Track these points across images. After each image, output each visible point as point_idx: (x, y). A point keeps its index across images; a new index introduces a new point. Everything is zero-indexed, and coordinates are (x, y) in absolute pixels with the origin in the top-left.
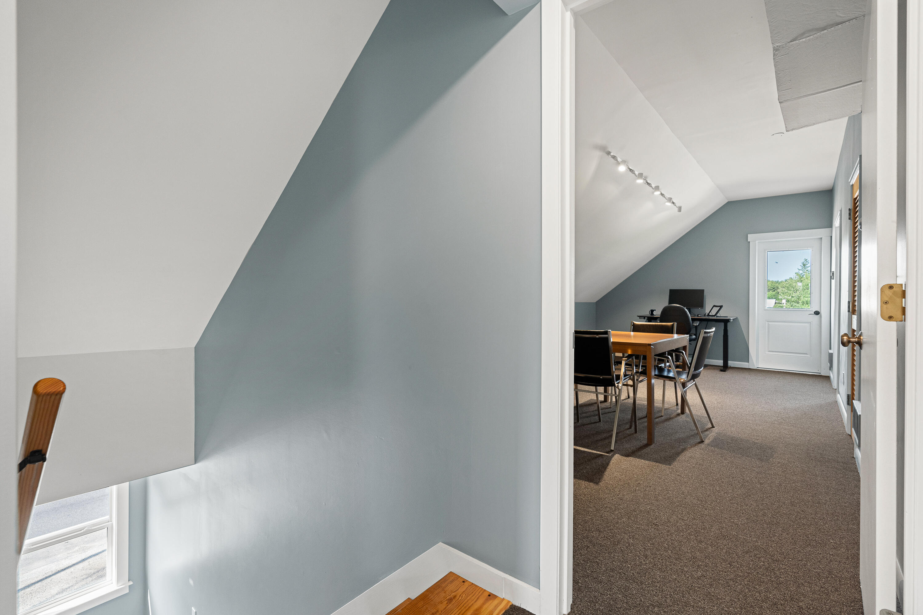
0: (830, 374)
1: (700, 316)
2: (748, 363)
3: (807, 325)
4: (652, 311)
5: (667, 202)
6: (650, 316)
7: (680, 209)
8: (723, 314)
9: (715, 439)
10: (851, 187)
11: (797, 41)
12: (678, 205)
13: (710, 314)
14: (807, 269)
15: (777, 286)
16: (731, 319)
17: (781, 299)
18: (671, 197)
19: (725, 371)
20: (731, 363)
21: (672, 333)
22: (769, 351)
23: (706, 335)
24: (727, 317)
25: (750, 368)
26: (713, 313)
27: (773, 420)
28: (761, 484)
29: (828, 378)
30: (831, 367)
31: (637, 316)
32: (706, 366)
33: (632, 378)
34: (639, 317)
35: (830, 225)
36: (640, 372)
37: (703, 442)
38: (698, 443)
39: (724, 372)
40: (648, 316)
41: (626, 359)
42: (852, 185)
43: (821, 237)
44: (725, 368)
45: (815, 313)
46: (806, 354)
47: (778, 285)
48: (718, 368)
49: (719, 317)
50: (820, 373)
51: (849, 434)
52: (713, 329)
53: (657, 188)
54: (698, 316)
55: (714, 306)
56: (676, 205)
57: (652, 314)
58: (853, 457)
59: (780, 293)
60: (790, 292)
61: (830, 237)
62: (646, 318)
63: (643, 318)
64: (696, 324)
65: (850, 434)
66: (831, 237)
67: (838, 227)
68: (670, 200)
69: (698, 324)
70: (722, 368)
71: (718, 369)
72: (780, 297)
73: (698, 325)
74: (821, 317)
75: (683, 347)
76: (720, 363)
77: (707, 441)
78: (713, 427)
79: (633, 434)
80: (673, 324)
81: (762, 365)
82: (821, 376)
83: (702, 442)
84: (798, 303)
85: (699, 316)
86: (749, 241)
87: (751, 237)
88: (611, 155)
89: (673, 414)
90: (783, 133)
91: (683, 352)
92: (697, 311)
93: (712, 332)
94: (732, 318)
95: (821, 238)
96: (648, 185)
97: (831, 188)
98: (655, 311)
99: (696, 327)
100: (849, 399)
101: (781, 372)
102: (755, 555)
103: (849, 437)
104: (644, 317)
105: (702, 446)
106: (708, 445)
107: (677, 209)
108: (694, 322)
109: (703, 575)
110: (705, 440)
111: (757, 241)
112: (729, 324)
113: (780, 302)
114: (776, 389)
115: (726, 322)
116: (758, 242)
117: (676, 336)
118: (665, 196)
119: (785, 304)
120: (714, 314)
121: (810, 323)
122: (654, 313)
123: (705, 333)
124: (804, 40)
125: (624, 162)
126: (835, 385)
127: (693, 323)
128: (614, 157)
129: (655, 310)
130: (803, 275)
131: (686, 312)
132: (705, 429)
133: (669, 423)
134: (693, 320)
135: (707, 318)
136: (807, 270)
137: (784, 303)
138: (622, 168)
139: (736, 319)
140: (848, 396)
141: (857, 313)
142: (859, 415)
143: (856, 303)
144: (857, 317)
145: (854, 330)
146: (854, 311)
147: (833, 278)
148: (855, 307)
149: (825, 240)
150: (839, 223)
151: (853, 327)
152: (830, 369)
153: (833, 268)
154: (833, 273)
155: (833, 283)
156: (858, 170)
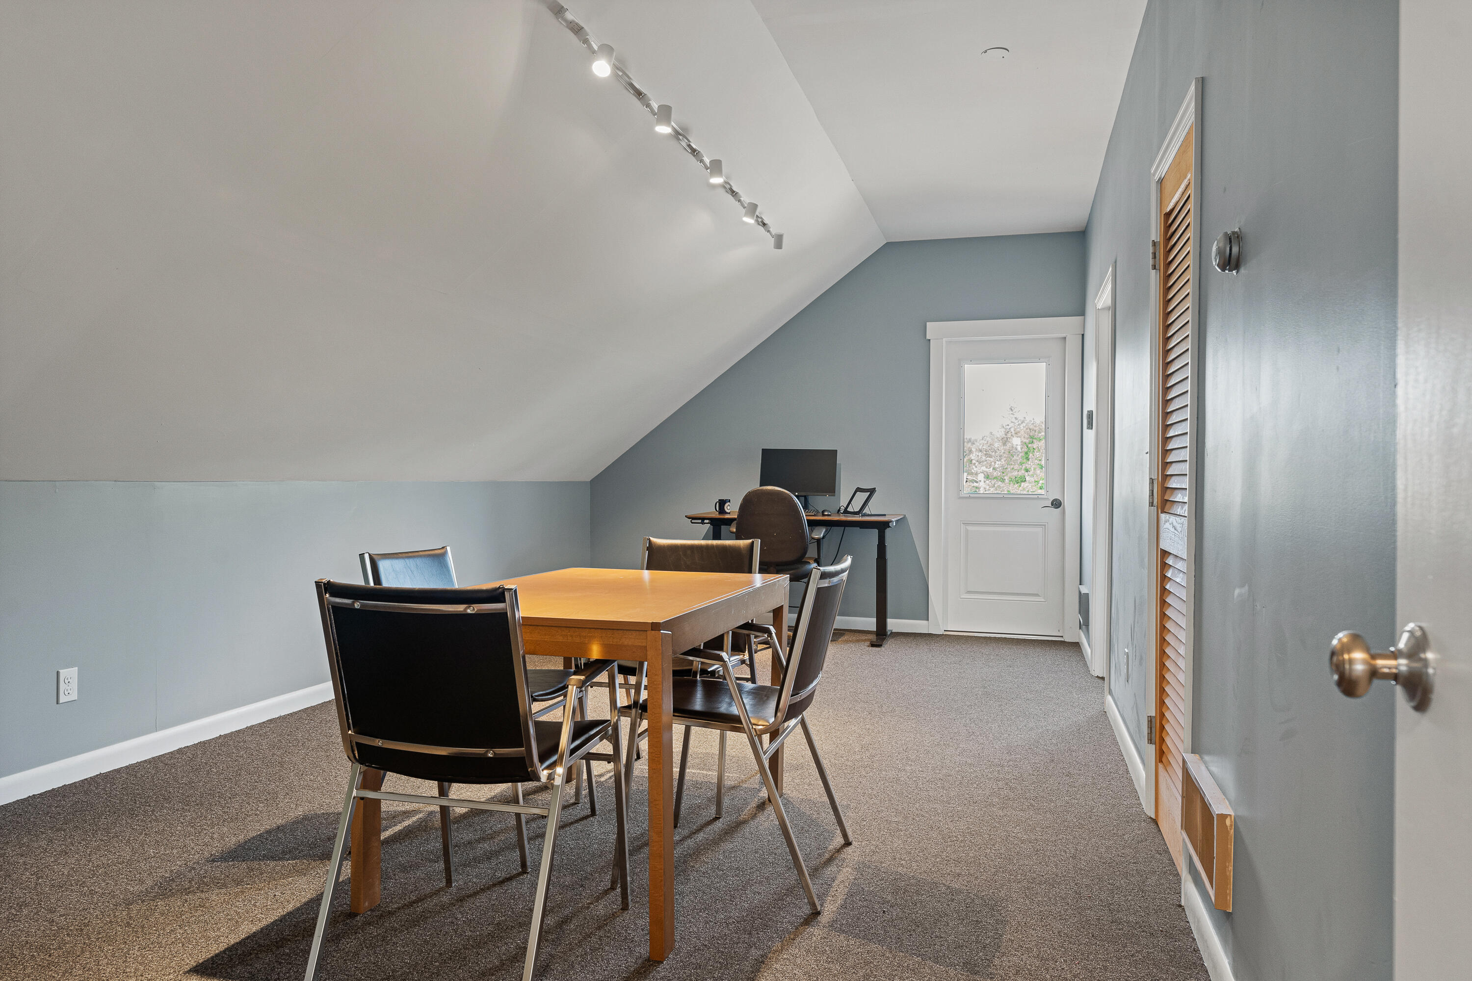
0: (1080, 637)
1: (828, 515)
2: (927, 621)
3: (1039, 530)
4: (722, 503)
5: (746, 215)
6: (716, 515)
7: (779, 241)
8: (876, 509)
9: (852, 897)
10: (1157, 185)
12: (774, 231)
13: (850, 509)
15: (969, 448)
16: (893, 520)
17: (977, 474)
18: (757, 204)
19: (879, 646)
20: (893, 624)
21: (750, 571)
22: (969, 592)
23: (825, 584)
24: (885, 515)
25: (929, 633)
26: (856, 506)
27: (987, 792)
29: (1079, 649)
30: (1085, 625)
31: (686, 516)
32: (839, 634)
33: (610, 732)
34: (689, 518)
35: (1081, 310)
36: (641, 704)
37: (818, 913)
38: (802, 924)
39: (879, 649)
40: (713, 516)
41: (582, 678)
42: (1161, 181)
43: (1064, 335)
44: (881, 636)
45: (1052, 504)
46: (1037, 595)
47: (971, 447)
48: (864, 638)
49: (869, 515)
50: (1062, 637)
51: (1151, 818)
52: (846, 560)
53: (716, 167)
54: (824, 515)
55: (859, 490)
56: (771, 229)
57: (722, 511)
58: (1180, 906)
59: (974, 462)
60: (989, 459)
61: (1081, 335)
62: (705, 521)
63: (700, 521)
64: (819, 533)
65: (1153, 816)
66: (1083, 335)
67: (1103, 309)
68: (752, 209)
69: (822, 535)
70: (873, 637)
71: (865, 640)
72: (974, 470)
73: (824, 537)
74: (1063, 511)
75: (773, 610)
76: (870, 623)
77: (829, 910)
78: (848, 844)
79: (614, 916)
80: (753, 542)
81: (955, 626)
82: (1063, 643)
83: (814, 918)
84: (1003, 480)
85: (826, 513)
86: (928, 338)
87: (932, 327)
88: (566, 20)
89: (747, 804)
90: (1008, 51)
91: (771, 628)
92: (821, 502)
93: (843, 571)
94: (895, 519)
95: (1065, 338)
96: (694, 156)
97: (1085, 228)
98: (728, 503)
99: (819, 541)
100: (1151, 728)
101: (990, 638)
103: (1153, 826)
104: (703, 519)
105: (816, 932)
106: (831, 924)
107: (772, 241)
108: (814, 529)
110: (822, 905)
111: (944, 339)
112: (888, 533)
113: (974, 479)
114: (985, 688)
115: (882, 526)
116: (946, 342)
117: (758, 579)
118: (742, 199)
119: (982, 481)
120: (857, 510)
121: (1045, 525)
122: (727, 508)
123: (824, 575)
125: (607, 50)
126: (1097, 668)
127: (811, 531)
128: (577, 30)
129: (729, 501)
130: (1010, 427)
131: (795, 505)
132: (827, 856)
133: (731, 846)
134: (813, 524)
135: (843, 518)
137: (980, 481)
138: (602, 68)
139: (902, 521)
140: (1150, 720)
141: (1184, 510)
142: (1222, 817)
143: (1182, 483)
144: (1185, 521)
145: (1165, 554)
146: (1168, 504)
147: (1090, 426)
148: (1172, 494)
149: (1073, 345)
150: (1109, 302)
151: (1164, 545)
152: (1080, 628)
153: (1090, 403)
154: (1091, 415)
155: (1090, 436)
156: (1188, 123)
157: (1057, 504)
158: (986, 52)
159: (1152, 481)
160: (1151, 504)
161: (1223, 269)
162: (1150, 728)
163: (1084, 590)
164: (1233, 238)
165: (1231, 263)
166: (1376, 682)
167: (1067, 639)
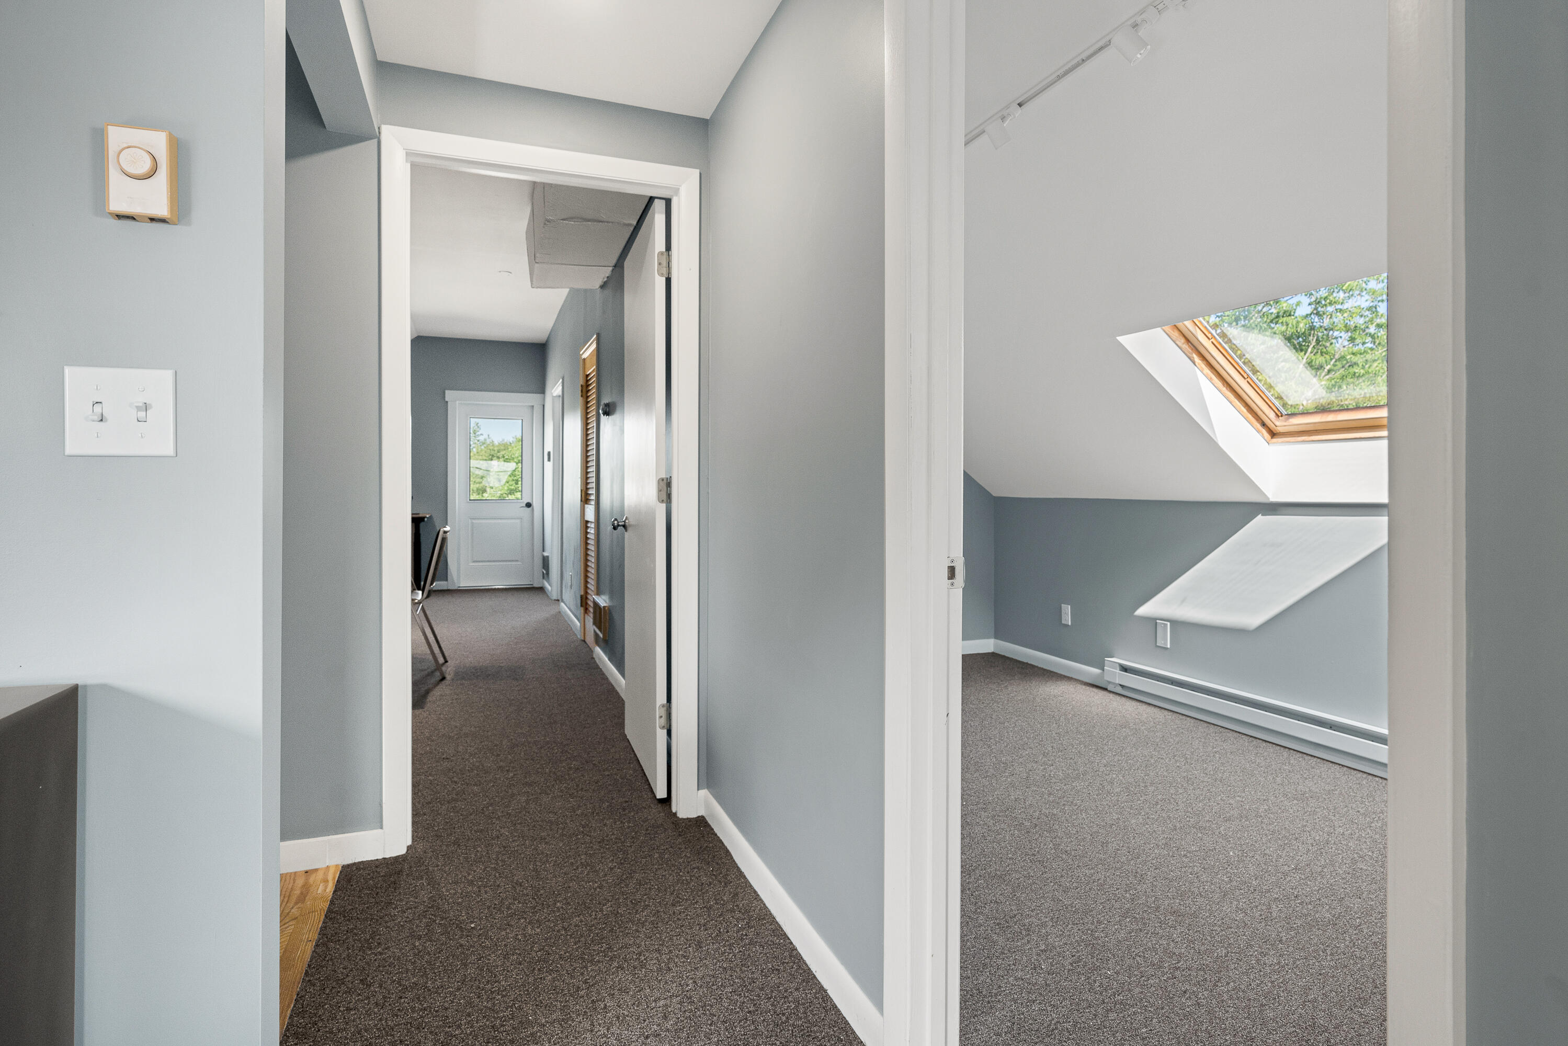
0: (543, 584)
2: (446, 582)
3: (518, 521)
9: (457, 674)
10: (581, 359)
11: (567, 222)
14: (478, 439)
16: (425, 517)
22: (474, 562)
24: (418, 514)
25: (450, 589)
28: (526, 698)
29: (541, 589)
30: (546, 575)
35: (542, 389)
37: (445, 678)
38: (439, 681)
42: (584, 359)
43: (533, 404)
45: (526, 506)
46: (517, 561)
50: (532, 584)
51: (582, 640)
61: (542, 407)
65: (583, 637)
66: (544, 406)
67: (556, 396)
74: (533, 509)
77: (448, 677)
78: (446, 660)
81: (464, 583)
82: (533, 588)
83: (443, 678)
86: (446, 399)
87: (450, 395)
94: (427, 516)
95: (533, 406)
97: (544, 342)
102: (549, 748)
103: (584, 643)
105: (447, 682)
106: (453, 680)
109: (514, 775)
110: (446, 676)
111: (457, 402)
112: (422, 525)
115: (418, 521)
116: (459, 403)
121: (521, 518)
124: (573, 223)
126: (555, 595)
136: (478, 441)
139: (431, 517)
140: (582, 597)
141: (593, 503)
142: (604, 607)
143: (592, 491)
144: (594, 506)
145: (587, 522)
146: (588, 501)
147: (549, 460)
148: (589, 496)
149: (537, 409)
150: (560, 393)
151: (586, 519)
152: (543, 578)
153: (549, 447)
154: (549, 454)
155: (549, 466)
156: (594, 346)
157: (529, 505)
158: (500, 272)
159: (581, 491)
160: (581, 501)
161: (604, 415)
162: (581, 600)
163: (546, 554)
164: (607, 405)
165: (607, 413)
166: (619, 527)
167: (536, 585)
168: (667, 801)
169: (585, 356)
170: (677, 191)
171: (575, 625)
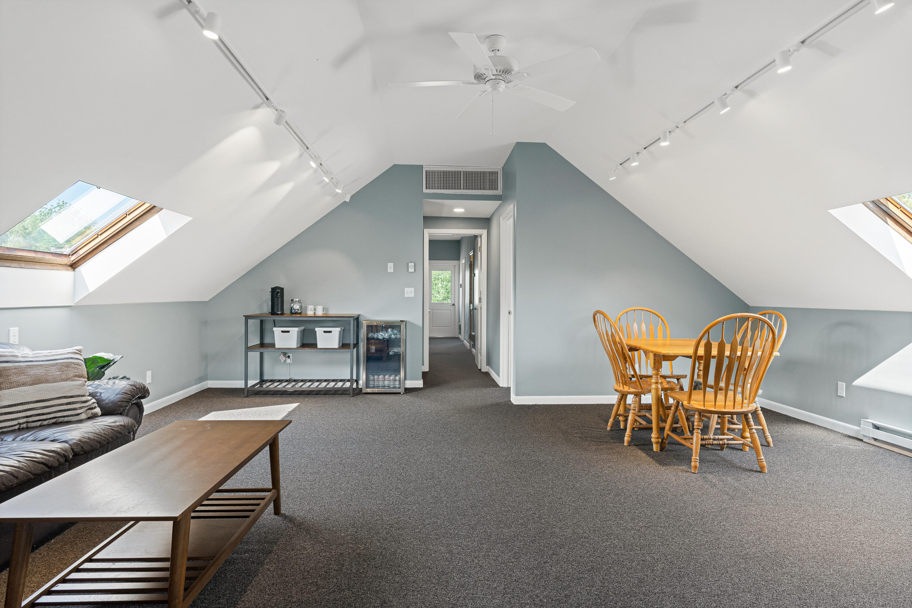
3: (449, 311)
22: (433, 327)
29: (458, 338)
30: (460, 333)
35: (458, 259)
46: (449, 328)
50: (455, 336)
66: (459, 265)
67: (463, 263)
74: (455, 307)
95: (455, 266)
97: (460, 240)
121: (451, 310)
140: (469, 335)
143: (472, 300)
146: (471, 303)
147: (461, 287)
149: (457, 267)
151: (471, 309)
153: (461, 282)
154: (461, 284)
155: (461, 289)
156: (472, 253)
157: (453, 305)
159: (469, 299)
160: (469, 303)
168: (480, 370)
169: (471, 255)
170: (482, 234)
171: (467, 345)
